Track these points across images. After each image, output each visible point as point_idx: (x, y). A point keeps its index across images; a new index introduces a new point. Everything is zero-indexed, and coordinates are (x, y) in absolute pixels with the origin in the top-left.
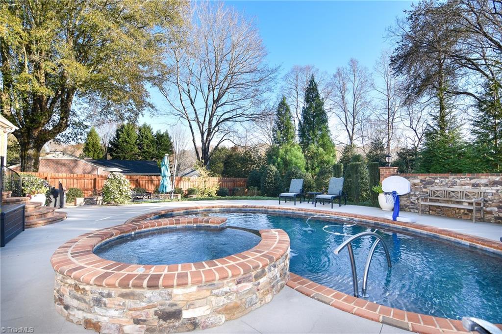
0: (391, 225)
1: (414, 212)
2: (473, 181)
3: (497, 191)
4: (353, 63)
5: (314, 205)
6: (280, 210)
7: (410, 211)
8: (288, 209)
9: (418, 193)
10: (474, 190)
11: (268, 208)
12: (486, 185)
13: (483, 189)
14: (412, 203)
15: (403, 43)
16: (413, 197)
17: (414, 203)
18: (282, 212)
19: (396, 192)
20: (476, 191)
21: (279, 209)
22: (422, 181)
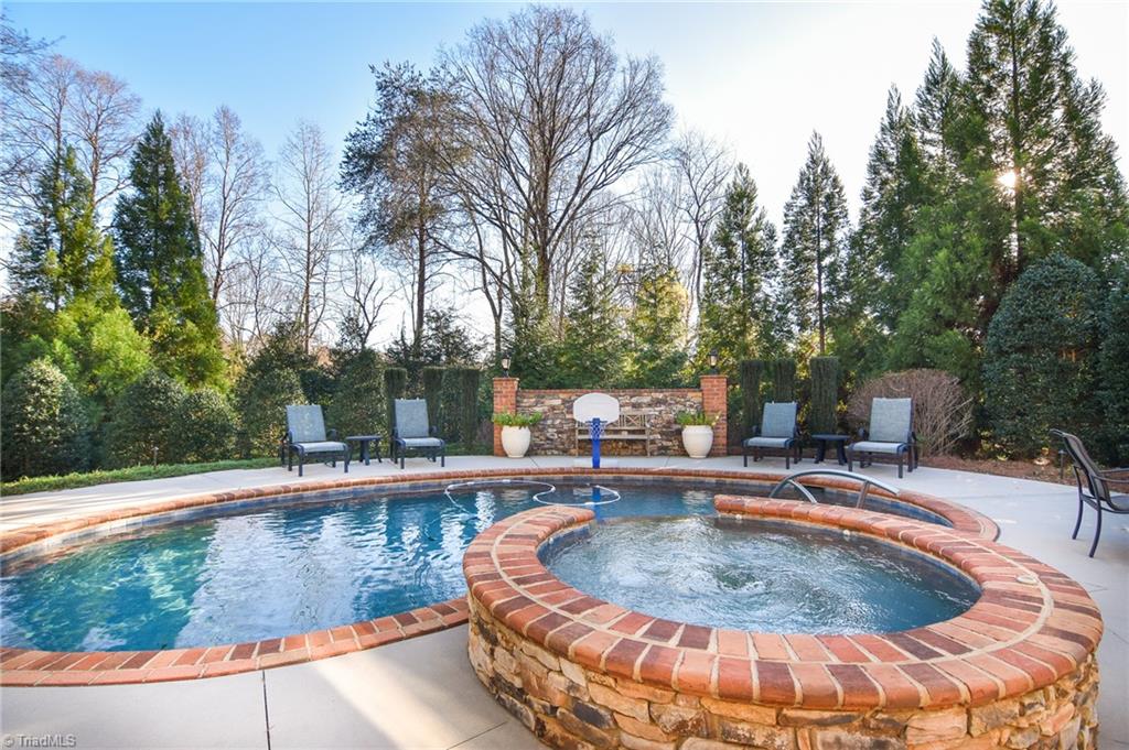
0: (595, 476)
1: (553, 454)
2: (634, 400)
3: (660, 412)
4: (227, 119)
5: (399, 465)
6: (342, 489)
7: (546, 454)
8: (365, 483)
9: (558, 422)
10: (634, 413)
11: (304, 490)
12: (650, 405)
13: (645, 410)
14: (548, 439)
15: (366, 128)
16: (550, 430)
17: (552, 440)
18: (349, 493)
19: (598, 419)
20: (638, 413)
21: (340, 485)
22: (564, 402)
